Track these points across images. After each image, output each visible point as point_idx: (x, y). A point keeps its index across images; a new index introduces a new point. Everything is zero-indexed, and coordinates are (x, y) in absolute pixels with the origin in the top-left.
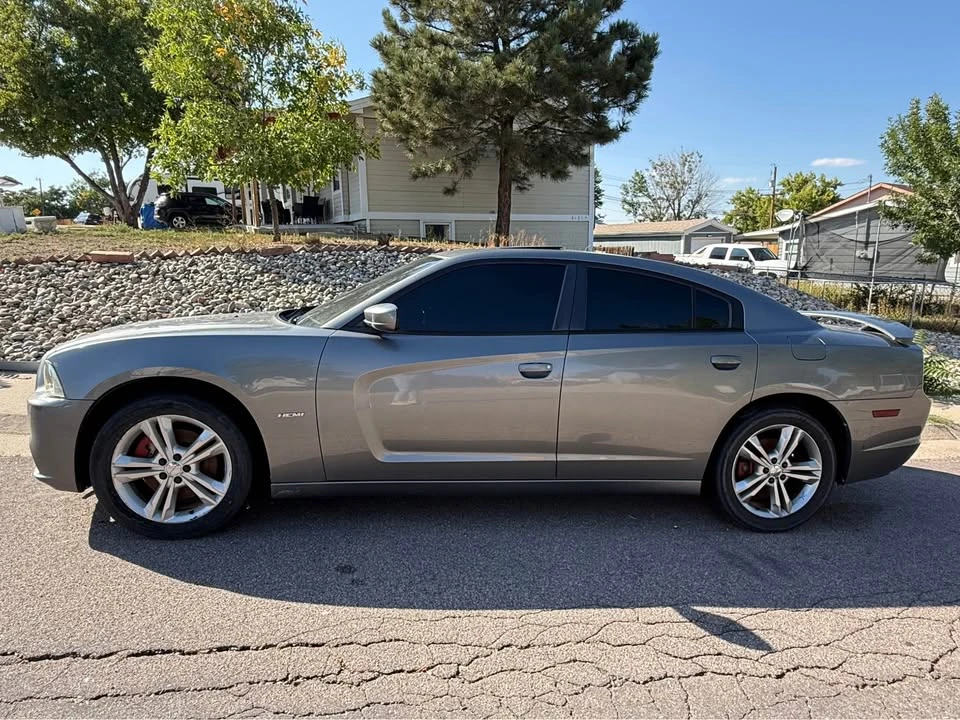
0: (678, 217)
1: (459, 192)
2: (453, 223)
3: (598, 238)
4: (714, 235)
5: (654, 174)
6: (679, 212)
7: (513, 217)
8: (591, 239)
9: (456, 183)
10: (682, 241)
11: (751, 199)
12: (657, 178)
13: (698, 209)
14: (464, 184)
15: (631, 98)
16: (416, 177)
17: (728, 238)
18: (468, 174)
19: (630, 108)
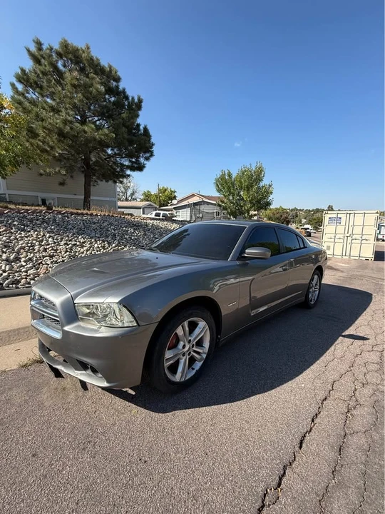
0: (127, 200)
1: (66, 185)
2: (56, 199)
4: (151, 208)
6: (127, 198)
8: (117, 208)
9: (64, 180)
10: (141, 210)
11: (149, 194)
13: (134, 197)
14: (68, 181)
15: (148, 155)
16: (41, 175)
17: (156, 209)
18: (72, 177)
19: (147, 159)
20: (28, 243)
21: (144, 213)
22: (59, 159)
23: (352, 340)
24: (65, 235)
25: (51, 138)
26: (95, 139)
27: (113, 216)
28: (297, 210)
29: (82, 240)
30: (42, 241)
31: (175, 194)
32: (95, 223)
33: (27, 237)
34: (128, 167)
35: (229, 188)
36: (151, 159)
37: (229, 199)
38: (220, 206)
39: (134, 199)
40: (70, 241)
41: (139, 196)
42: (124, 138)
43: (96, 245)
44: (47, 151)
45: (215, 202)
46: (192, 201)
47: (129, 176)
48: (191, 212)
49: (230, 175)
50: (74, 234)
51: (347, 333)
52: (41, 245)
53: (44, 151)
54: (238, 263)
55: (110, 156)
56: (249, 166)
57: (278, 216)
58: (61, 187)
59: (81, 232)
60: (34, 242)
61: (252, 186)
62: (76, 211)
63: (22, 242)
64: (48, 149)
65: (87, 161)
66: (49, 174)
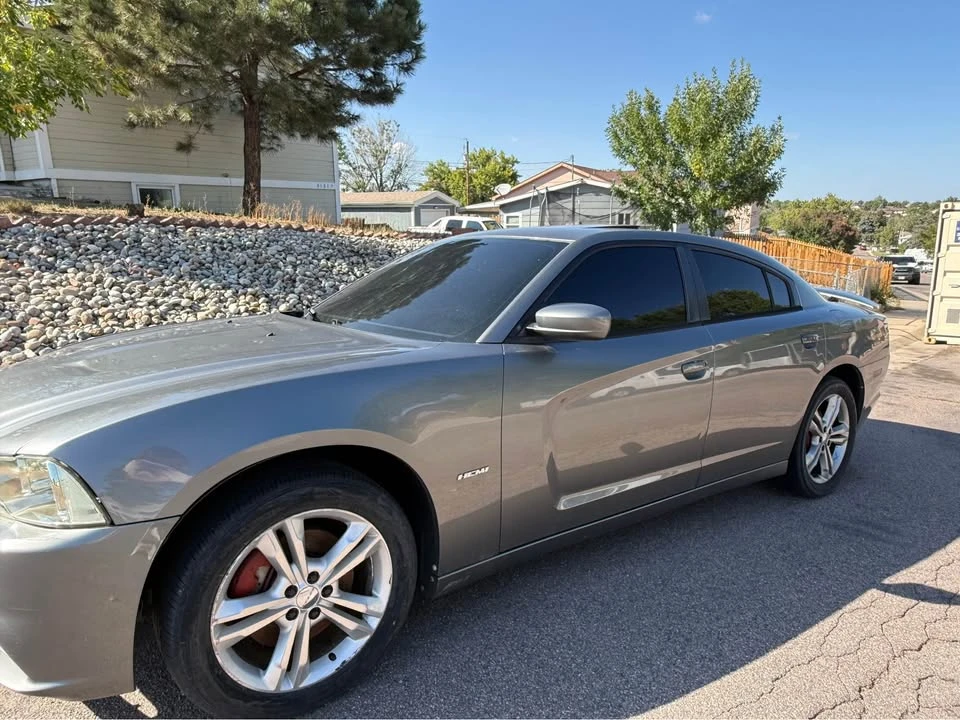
0: (381, 188)
1: (196, 149)
2: (177, 188)
3: (345, 209)
4: (440, 207)
5: (353, 140)
6: (381, 184)
7: (264, 183)
8: (339, 209)
9: (191, 137)
10: (413, 213)
11: (442, 172)
12: (356, 145)
13: (400, 179)
14: (202, 139)
15: (407, 57)
16: (132, 125)
17: (452, 210)
18: (208, 127)
19: (406, 68)
20: (53, 301)
21: (418, 223)
22: (172, 81)
23: (909, 602)
24: (155, 279)
25: (146, 25)
26: (258, 21)
27: (300, 229)
28: (885, 204)
29: (198, 294)
30: (91, 295)
31: (516, 167)
32: (243, 248)
33: (53, 285)
34: (353, 94)
35: (648, 143)
36: (417, 66)
37: (648, 176)
38: (621, 194)
39: (400, 187)
40: (167, 294)
41: (417, 176)
42: (336, 14)
43: (232, 308)
44: (139, 61)
45: (607, 185)
46: (555, 185)
47: (356, 118)
48: (542, 215)
49: (652, 107)
50: (181, 277)
51: (902, 577)
52: (84, 307)
53: (130, 61)
54: (506, 349)
55: (308, 67)
56: (709, 76)
57: (818, 223)
58: (182, 156)
59: (200, 271)
60: (69, 298)
61: (716, 136)
62: (213, 218)
63: (39, 297)
64: (143, 55)
65: (247, 82)
66: (150, 124)
